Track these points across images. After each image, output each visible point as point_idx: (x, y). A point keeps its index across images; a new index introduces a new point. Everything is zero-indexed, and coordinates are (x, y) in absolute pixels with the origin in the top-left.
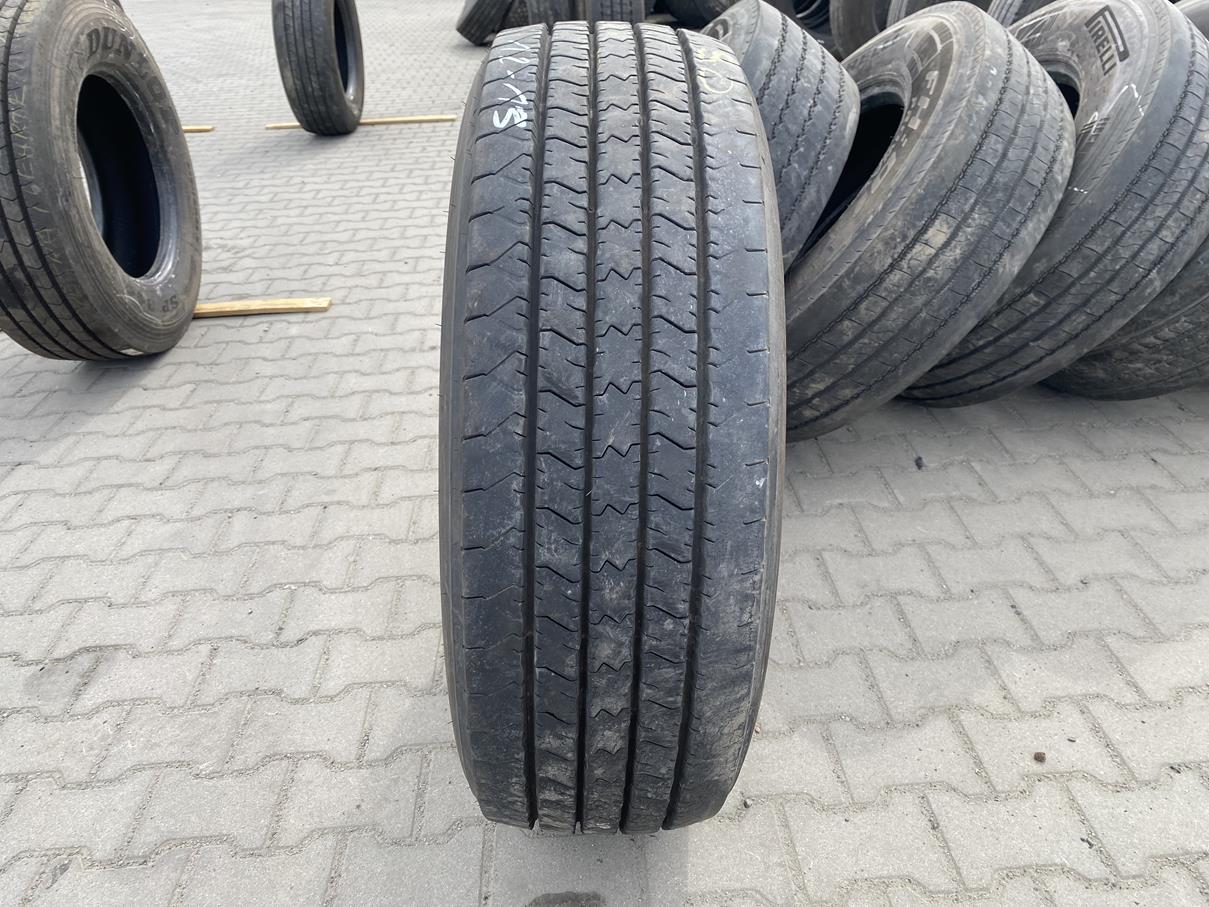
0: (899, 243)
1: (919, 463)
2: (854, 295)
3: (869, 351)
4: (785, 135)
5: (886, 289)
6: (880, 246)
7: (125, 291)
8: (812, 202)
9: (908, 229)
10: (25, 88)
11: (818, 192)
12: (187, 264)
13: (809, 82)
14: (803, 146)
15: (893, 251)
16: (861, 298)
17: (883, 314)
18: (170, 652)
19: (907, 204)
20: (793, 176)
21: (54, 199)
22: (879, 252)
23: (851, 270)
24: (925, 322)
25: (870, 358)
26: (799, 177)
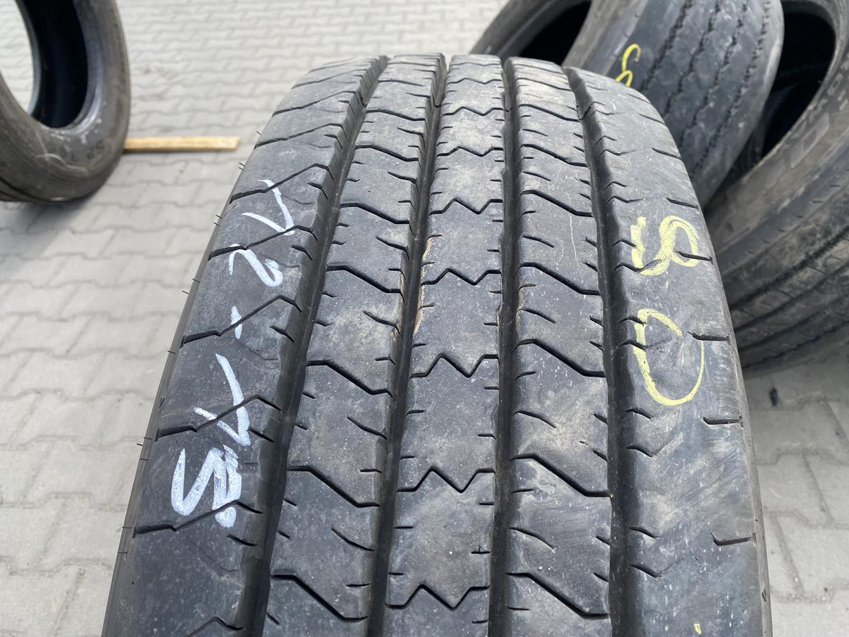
0: (819, 239)
2: (750, 287)
3: (756, 338)
5: (791, 286)
6: (794, 241)
7: (45, 151)
9: (834, 224)
12: (113, 107)
14: (713, 100)
15: (808, 247)
16: (759, 292)
17: (782, 308)
19: (840, 195)
22: (791, 248)
23: (754, 262)
24: (828, 318)
25: (755, 344)
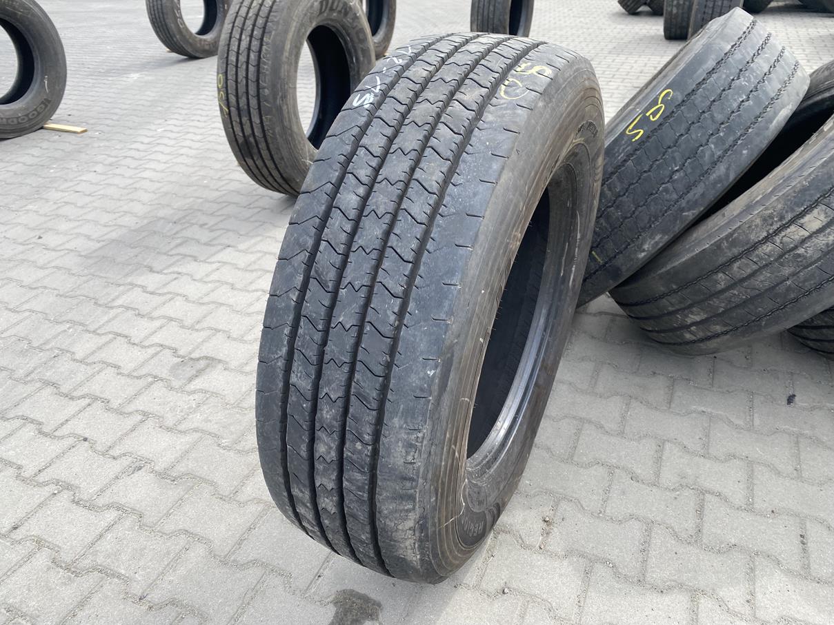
0: (776, 222)
1: (790, 399)
2: (730, 255)
3: (737, 300)
4: (709, 122)
5: (757, 256)
6: (758, 221)
7: (308, 158)
8: (719, 177)
9: (787, 212)
10: (273, 33)
11: (728, 169)
13: (749, 81)
15: (769, 227)
16: (735, 259)
17: (753, 274)
18: (242, 373)
19: (791, 191)
20: (707, 154)
21: (275, 99)
22: (757, 226)
23: (731, 235)
24: (789, 289)
25: (737, 306)
26: (713, 155)
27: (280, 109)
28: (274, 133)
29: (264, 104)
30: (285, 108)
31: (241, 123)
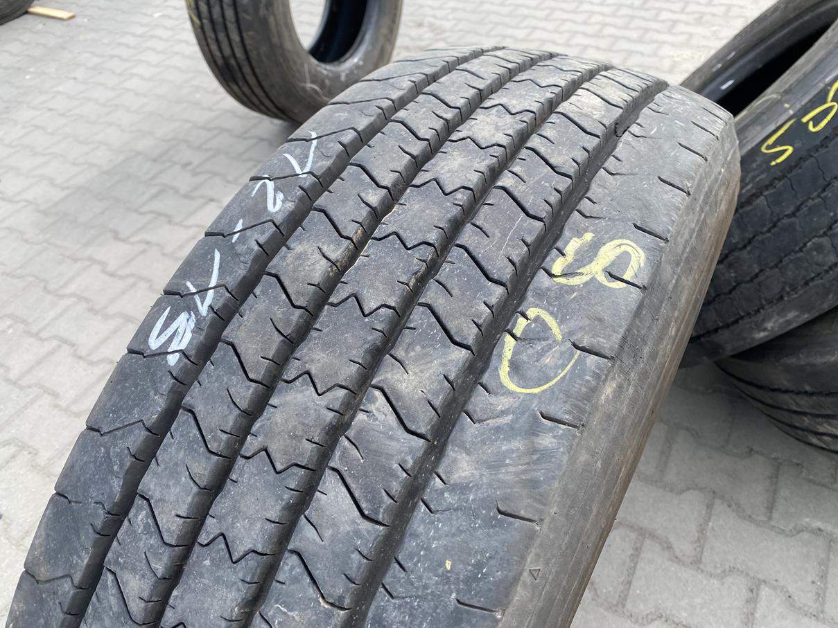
27: (264, 23)
28: (258, 55)
29: (242, 15)
30: (271, 20)
31: (217, 41)
